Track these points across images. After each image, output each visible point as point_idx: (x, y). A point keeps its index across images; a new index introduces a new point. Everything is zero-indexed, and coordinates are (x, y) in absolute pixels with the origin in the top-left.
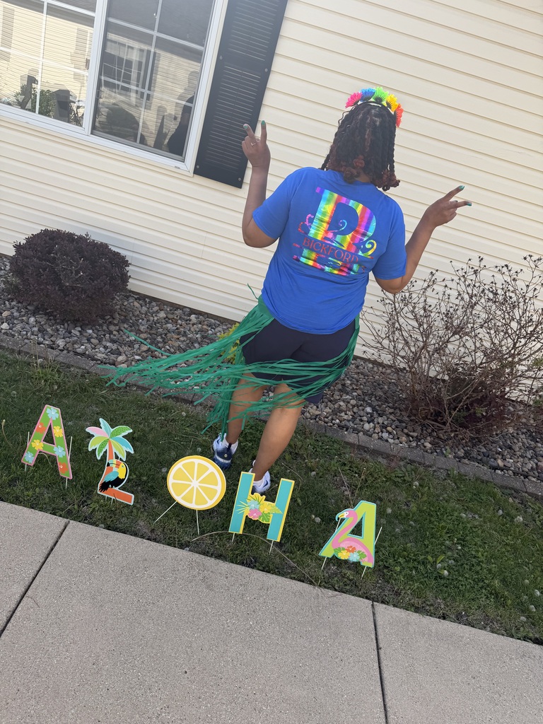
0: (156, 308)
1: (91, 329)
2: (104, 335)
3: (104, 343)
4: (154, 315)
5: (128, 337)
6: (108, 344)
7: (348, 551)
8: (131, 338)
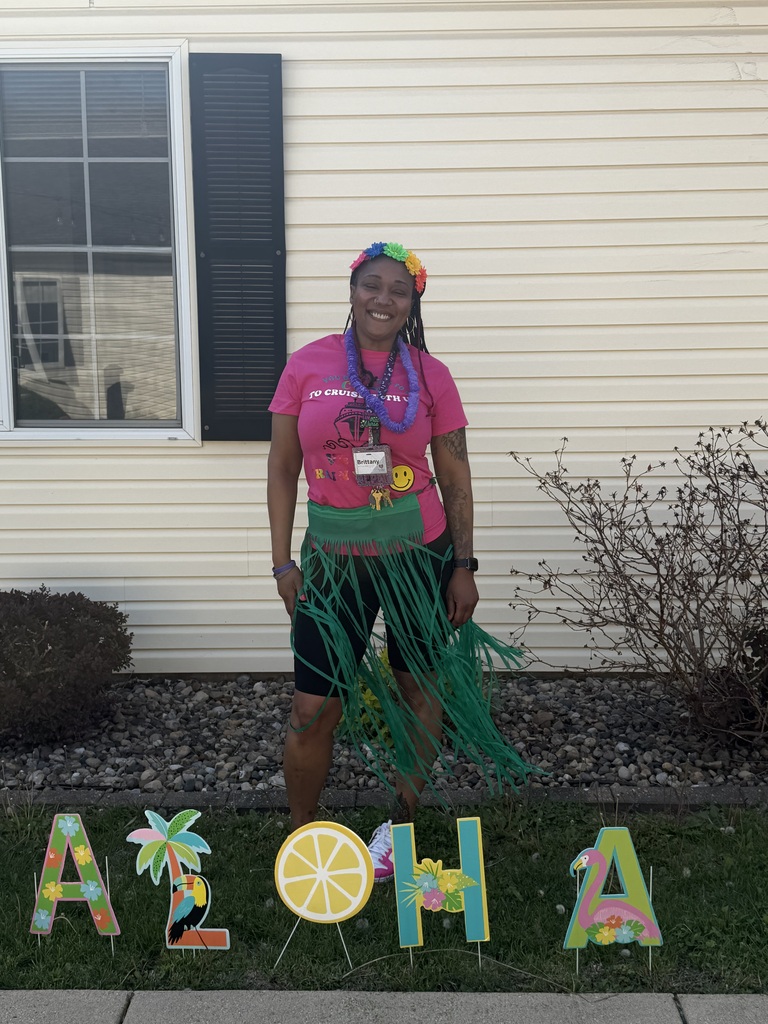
0: (187, 691)
1: (81, 746)
2: (108, 750)
3: (111, 760)
4: (186, 700)
5: (150, 743)
6: (118, 761)
7: (612, 926)
8: (155, 744)
